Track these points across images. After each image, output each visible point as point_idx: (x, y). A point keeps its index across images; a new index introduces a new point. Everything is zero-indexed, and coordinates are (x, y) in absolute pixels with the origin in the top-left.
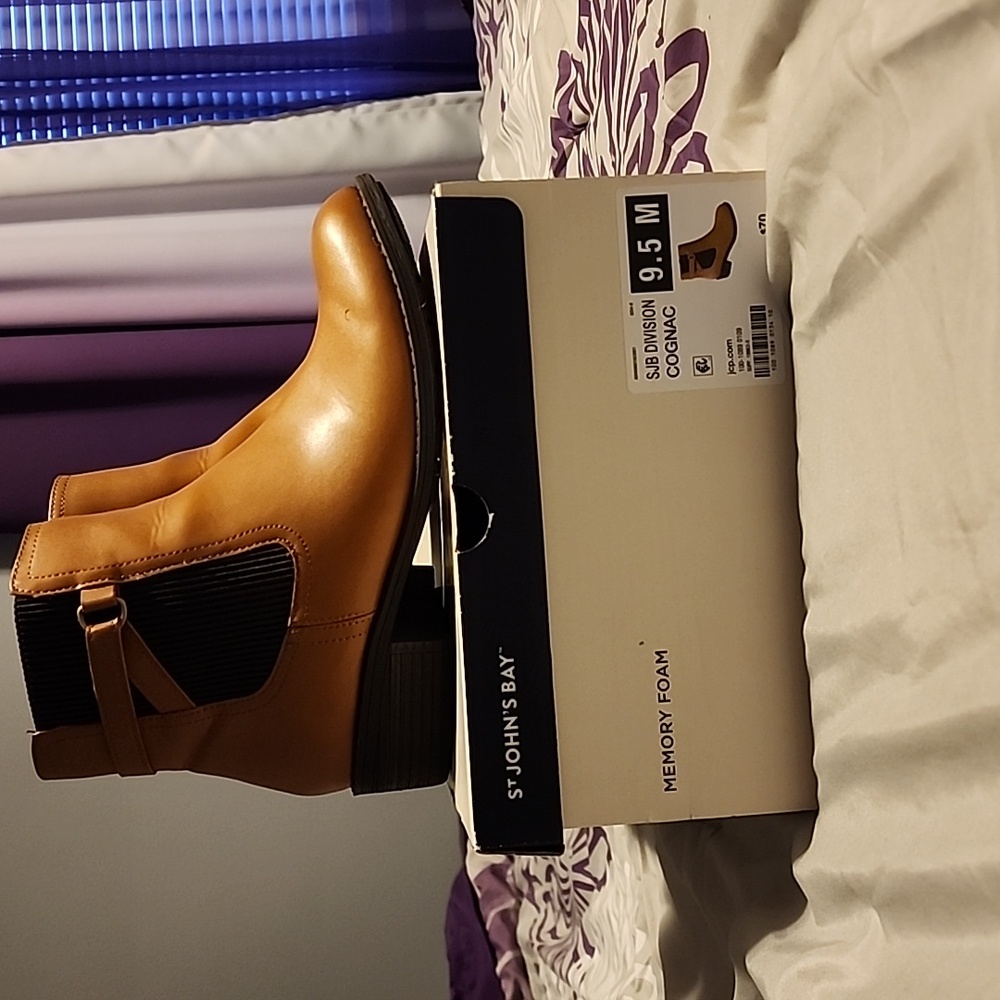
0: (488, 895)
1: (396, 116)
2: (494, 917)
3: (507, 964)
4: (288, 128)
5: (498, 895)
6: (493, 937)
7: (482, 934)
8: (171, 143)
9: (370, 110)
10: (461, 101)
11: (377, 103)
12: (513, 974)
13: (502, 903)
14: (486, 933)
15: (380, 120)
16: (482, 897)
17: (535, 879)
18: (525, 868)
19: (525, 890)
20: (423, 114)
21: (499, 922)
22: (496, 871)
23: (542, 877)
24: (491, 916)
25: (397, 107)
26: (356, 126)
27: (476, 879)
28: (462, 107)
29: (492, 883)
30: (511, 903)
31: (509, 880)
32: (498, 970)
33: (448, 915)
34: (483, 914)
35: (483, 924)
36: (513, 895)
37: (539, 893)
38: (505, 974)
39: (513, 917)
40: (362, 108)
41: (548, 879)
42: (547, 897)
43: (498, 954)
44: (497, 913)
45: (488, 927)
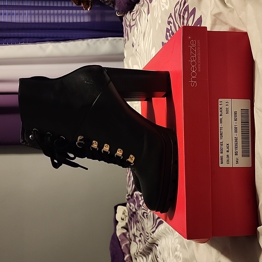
0: (122, 240)
1: (98, 43)
2: (124, 246)
3: (127, 258)
4: (70, 44)
5: (125, 240)
6: (124, 251)
7: (121, 250)
8: (40, 47)
9: (92, 41)
10: (115, 40)
11: (94, 39)
12: (129, 260)
13: (126, 242)
14: (122, 250)
15: (94, 43)
16: (121, 241)
17: (137, 236)
18: (133, 233)
19: (133, 239)
20: (105, 43)
21: (125, 247)
22: (124, 234)
23: (138, 236)
24: (123, 246)
25: (99, 40)
26: (88, 45)
27: (119, 236)
28: (115, 41)
29: (123, 237)
30: (128, 242)
31: (128, 237)
32: (125, 259)
33: (110, 245)
34: (121, 245)
35: (121, 247)
36: (129, 241)
37: (137, 240)
38: (127, 260)
39: (128, 246)
40: (90, 40)
41: (140, 236)
42: (140, 241)
43: (125, 255)
44: (125, 245)
45: (122, 248)
